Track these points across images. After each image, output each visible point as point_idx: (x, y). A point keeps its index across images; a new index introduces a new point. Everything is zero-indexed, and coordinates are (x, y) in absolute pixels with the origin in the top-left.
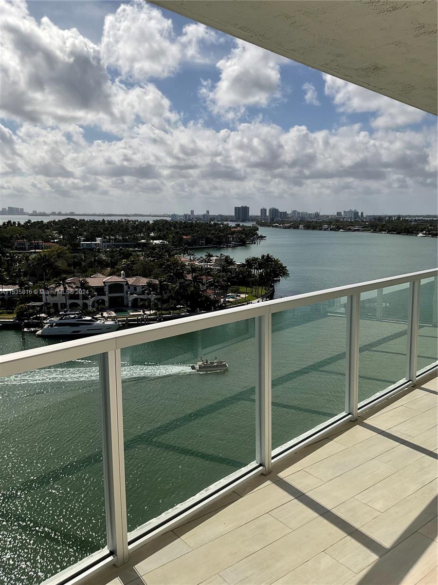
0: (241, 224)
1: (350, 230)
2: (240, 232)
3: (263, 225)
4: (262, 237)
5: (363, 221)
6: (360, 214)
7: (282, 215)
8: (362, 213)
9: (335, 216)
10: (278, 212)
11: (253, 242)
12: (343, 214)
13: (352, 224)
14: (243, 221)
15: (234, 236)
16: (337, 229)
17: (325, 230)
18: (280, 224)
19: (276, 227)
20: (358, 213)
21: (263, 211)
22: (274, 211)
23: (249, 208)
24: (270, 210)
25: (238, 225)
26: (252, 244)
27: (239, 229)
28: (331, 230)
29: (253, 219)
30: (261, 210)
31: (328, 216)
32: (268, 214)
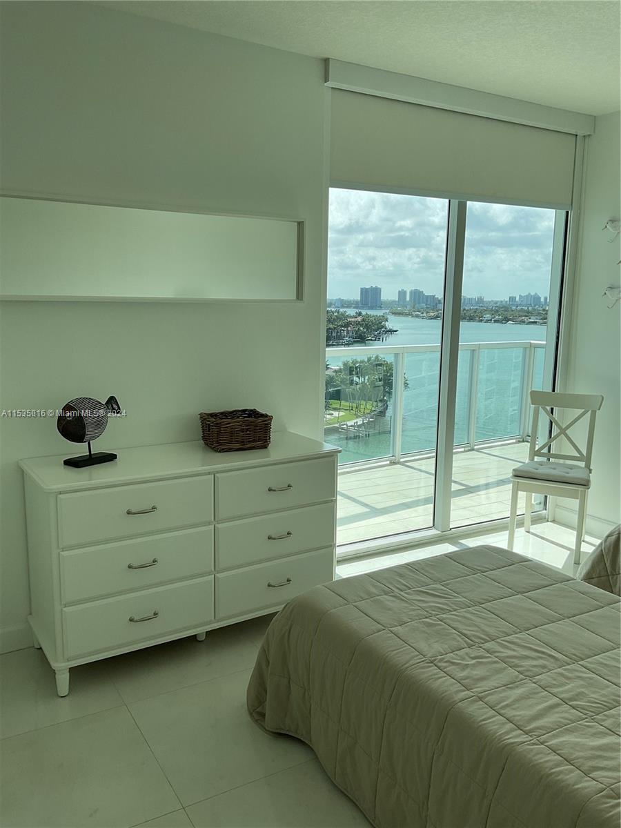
0: (364, 312)
1: (523, 322)
2: (358, 323)
3: (395, 313)
4: (392, 331)
5: (544, 310)
6: (542, 300)
7: (429, 300)
8: (546, 299)
9: (506, 302)
10: (424, 295)
11: (377, 338)
12: (517, 299)
13: (528, 313)
14: (372, 308)
15: (349, 329)
16: (506, 320)
17: (487, 321)
18: (422, 313)
19: (417, 316)
20: (540, 298)
21: (402, 294)
22: (417, 295)
23: (380, 289)
24: (411, 292)
25: (360, 314)
26: (375, 340)
27: (359, 319)
28: (495, 321)
29: (389, 304)
30: (399, 291)
31: (496, 303)
32: (408, 299)
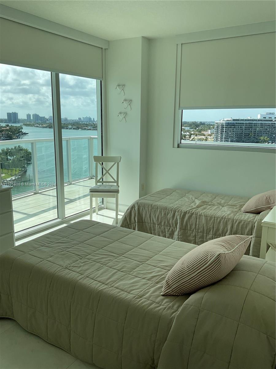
0: (10, 125)
1: (85, 129)
2: (7, 130)
3: (26, 125)
4: (25, 134)
5: (93, 124)
6: (92, 119)
7: (42, 119)
8: (94, 119)
9: (77, 120)
10: (39, 116)
11: (18, 137)
12: (82, 119)
13: (87, 125)
14: (14, 123)
15: (3, 133)
16: (78, 128)
17: (70, 129)
18: (40, 125)
19: (37, 126)
20: (91, 119)
21: (29, 116)
22: (36, 116)
23: (17, 113)
24: (33, 115)
25: (8, 126)
26: (17, 138)
27: (8, 128)
28: (73, 129)
29: (23, 121)
30: (27, 115)
31: (73, 120)
32: (32, 118)
